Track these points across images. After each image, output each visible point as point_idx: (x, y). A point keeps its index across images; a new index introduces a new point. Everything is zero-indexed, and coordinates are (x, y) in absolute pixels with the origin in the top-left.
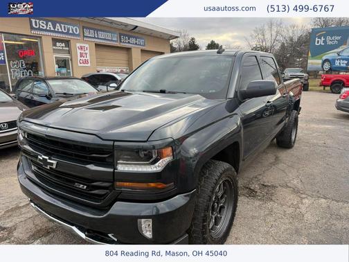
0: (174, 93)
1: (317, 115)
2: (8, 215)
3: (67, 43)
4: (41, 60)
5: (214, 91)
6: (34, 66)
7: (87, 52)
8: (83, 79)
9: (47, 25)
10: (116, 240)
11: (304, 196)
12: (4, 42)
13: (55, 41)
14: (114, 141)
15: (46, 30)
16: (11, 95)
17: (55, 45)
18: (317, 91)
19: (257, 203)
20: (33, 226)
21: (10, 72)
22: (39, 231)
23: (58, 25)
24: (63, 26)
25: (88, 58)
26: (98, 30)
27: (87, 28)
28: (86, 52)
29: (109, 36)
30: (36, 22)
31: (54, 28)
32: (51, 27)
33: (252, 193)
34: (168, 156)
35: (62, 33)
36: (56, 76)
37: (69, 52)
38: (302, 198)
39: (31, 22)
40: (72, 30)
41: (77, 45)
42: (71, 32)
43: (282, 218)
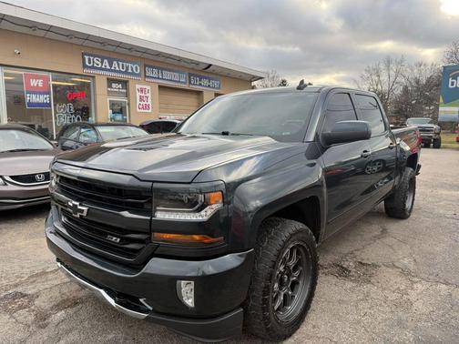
0: (238, 135)
1: (450, 179)
2: (31, 280)
3: (125, 83)
4: (93, 104)
5: (288, 133)
6: (85, 112)
7: (149, 95)
8: (142, 127)
9: (102, 62)
10: (151, 309)
11: (416, 279)
12: (52, 83)
13: (110, 81)
14: (153, 182)
15: (101, 69)
16: (53, 142)
17: (110, 86)
18: (453, 149)
19: (349, 285)
20: (58, 295)
21: (56, 118)
22: (64, 301)
23: (115, 62)
24: (121, 63)
25: (150, 102)
26: (162, 69)
27: (150, 67)
28: (147, 95)
29: (175, 76)
30: (89, 59)
31: (111, 66)
32: (107, 64)
33: (343, 272)
34: (216, 202)
35: (120, 72)
36: (109, 121)
37: (127, 95)
38: (413, 282)
39: (84, 59)
40: (132, 69)
41: (136, 87)
42: (130, 71)
43: (381, 305)
